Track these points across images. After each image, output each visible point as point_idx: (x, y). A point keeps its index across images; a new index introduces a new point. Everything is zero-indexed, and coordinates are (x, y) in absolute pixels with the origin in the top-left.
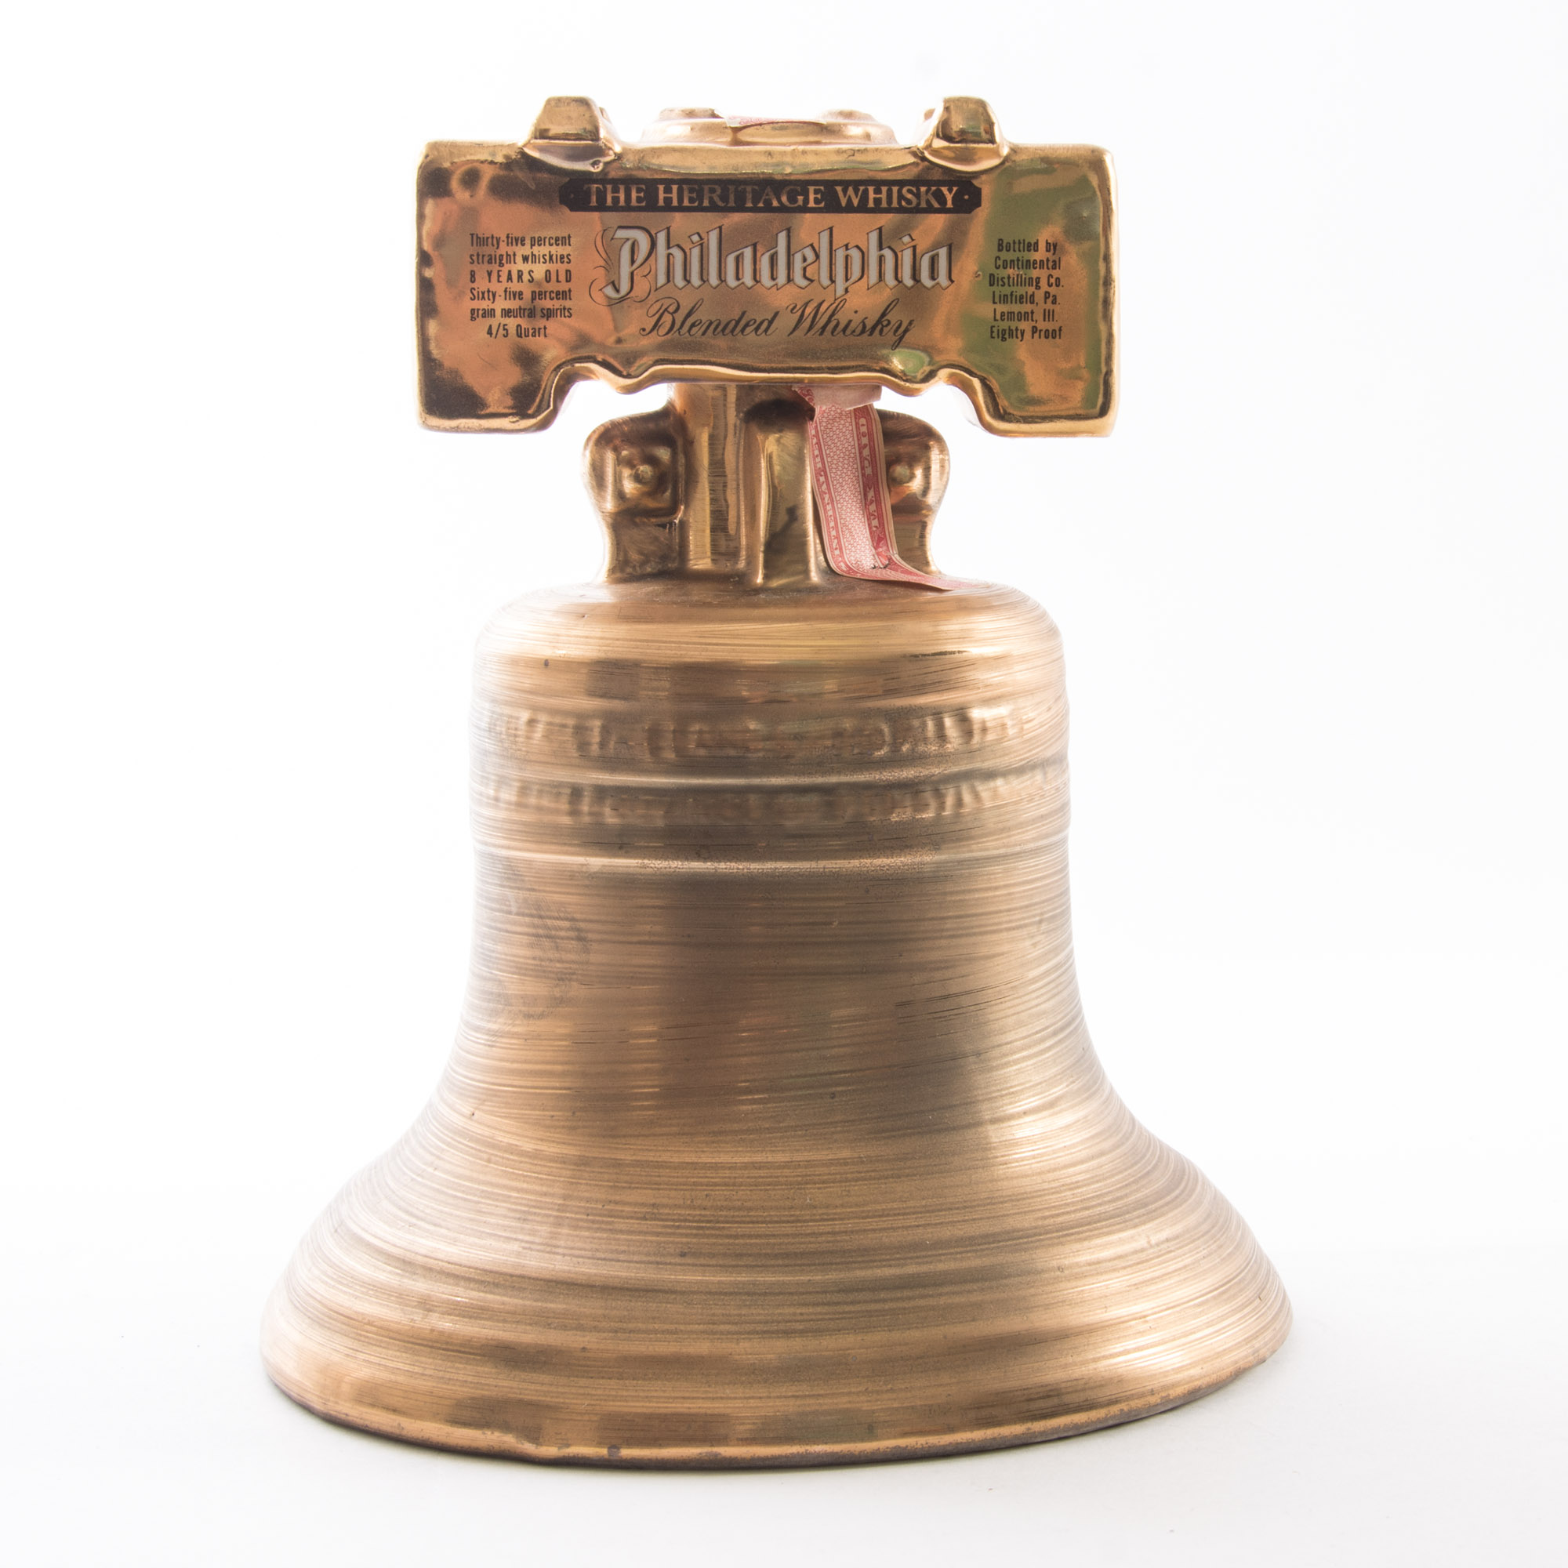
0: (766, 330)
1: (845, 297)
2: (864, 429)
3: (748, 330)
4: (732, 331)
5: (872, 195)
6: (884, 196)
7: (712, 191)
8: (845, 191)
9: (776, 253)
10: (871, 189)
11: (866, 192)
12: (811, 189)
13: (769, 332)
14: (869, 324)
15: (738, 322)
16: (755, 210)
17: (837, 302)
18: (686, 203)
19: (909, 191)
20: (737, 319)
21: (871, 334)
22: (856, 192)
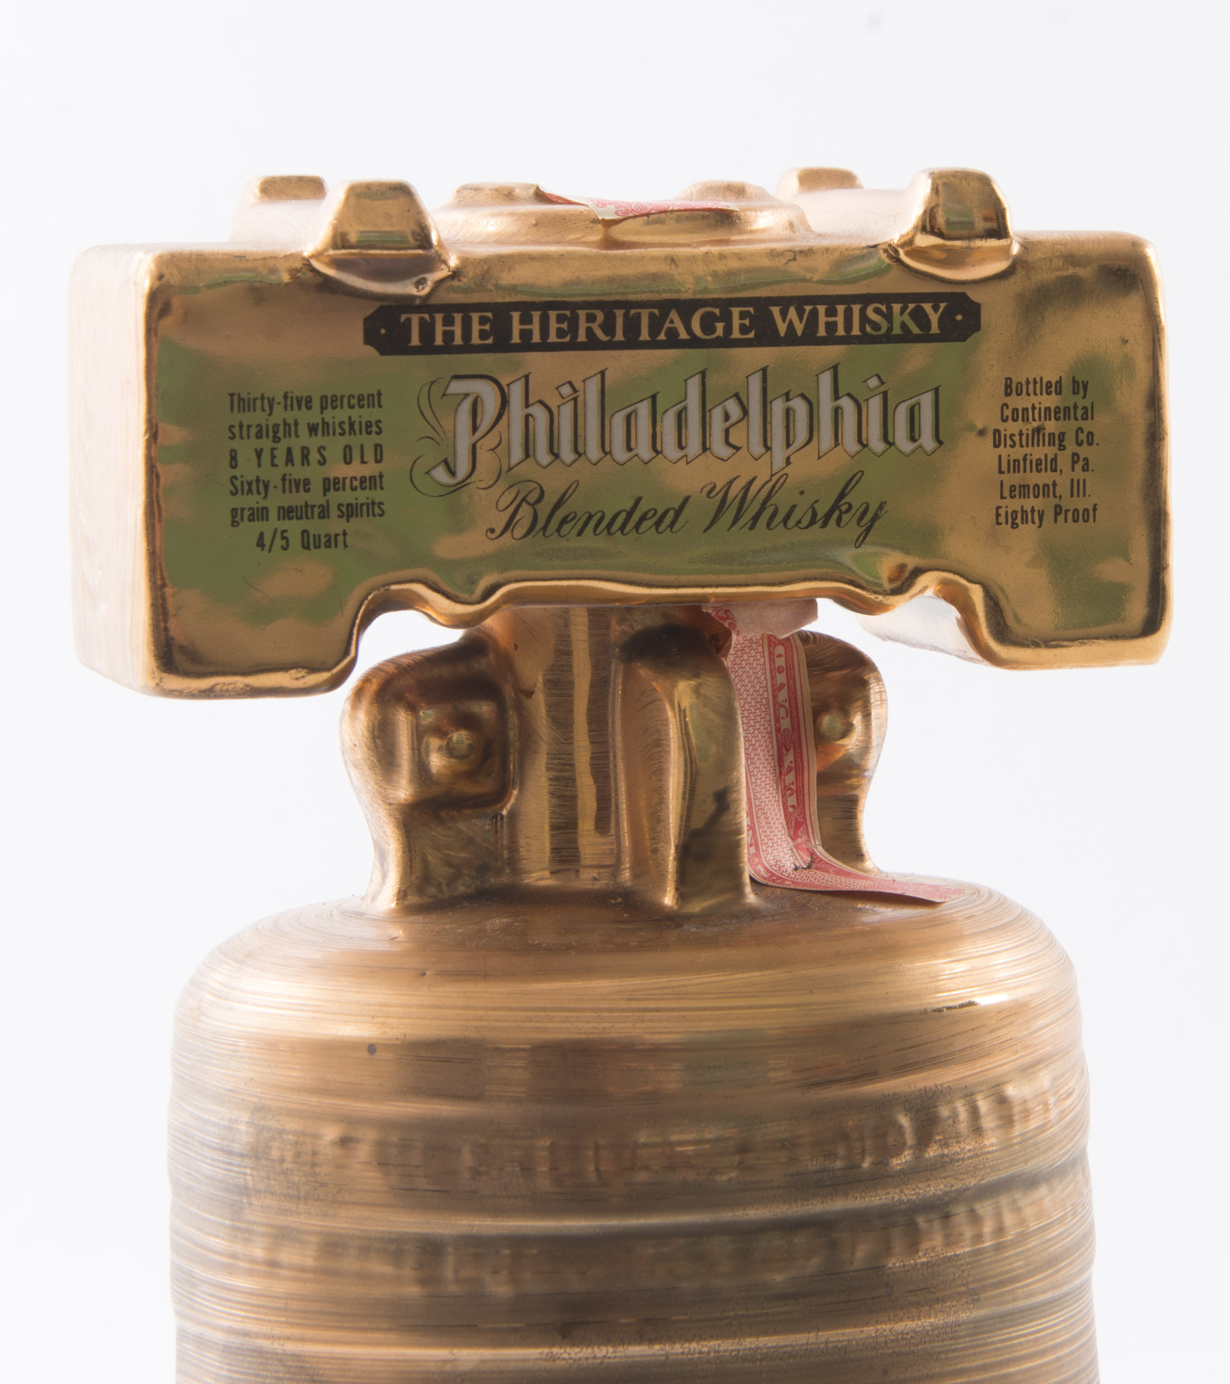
0: (672, 525)
1: (786, 470)
2: (780, 662)
3: (646, 525)
4: (622, 528)
5: (822, 319)
6: (840, 319)
7: (591, 318)
8: (784, 314)
9: (685, 408)
10: (822, 309)
11: (814, 314)
12: (736, 311)
13: (676, 528)
14: (822, 510)
15: (630, 514)
16: (653, 344)
17: (775, 479)
18: (553, 338)
19: (877, 311)
20: (628, 509)
21: (824, 525)
22: (800, 313)
